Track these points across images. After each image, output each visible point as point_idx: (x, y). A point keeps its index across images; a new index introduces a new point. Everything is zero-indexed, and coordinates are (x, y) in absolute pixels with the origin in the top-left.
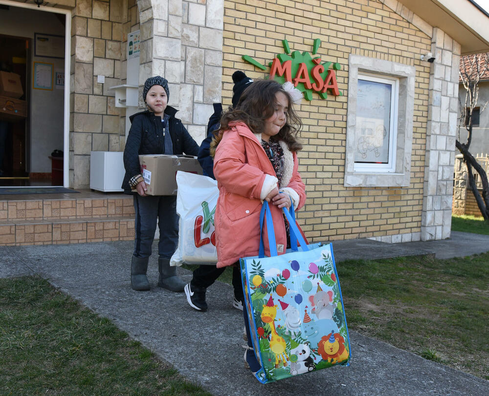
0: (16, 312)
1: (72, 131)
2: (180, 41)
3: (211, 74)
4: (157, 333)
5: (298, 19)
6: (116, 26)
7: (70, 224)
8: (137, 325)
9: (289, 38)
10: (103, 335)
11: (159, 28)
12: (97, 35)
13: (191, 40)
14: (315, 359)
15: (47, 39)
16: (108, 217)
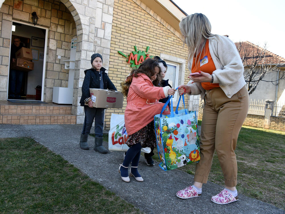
0: (20, 152)
1: (46, 78)
2: (93, 44)
3: (105, 58)
4: (80, 161)
5: (141, 38)
6: (67, 36)
7: (44, 116)
8: (72, 158)
9: (137, 45)
10: (57, 162)
11: (85, 38)
12: (59, 39)
13: (98, 43)
14: (188, 161)
15: (37, 39)
16: (60, 114)
